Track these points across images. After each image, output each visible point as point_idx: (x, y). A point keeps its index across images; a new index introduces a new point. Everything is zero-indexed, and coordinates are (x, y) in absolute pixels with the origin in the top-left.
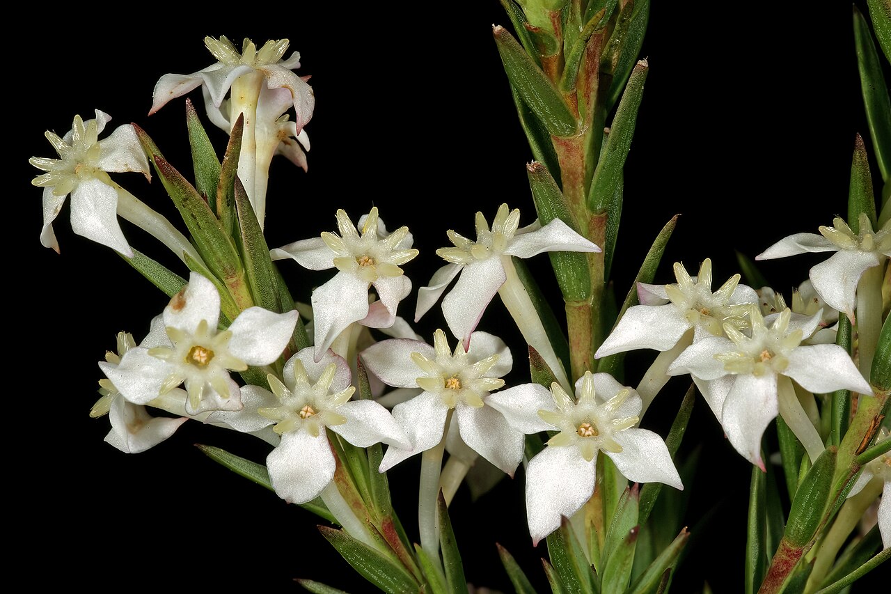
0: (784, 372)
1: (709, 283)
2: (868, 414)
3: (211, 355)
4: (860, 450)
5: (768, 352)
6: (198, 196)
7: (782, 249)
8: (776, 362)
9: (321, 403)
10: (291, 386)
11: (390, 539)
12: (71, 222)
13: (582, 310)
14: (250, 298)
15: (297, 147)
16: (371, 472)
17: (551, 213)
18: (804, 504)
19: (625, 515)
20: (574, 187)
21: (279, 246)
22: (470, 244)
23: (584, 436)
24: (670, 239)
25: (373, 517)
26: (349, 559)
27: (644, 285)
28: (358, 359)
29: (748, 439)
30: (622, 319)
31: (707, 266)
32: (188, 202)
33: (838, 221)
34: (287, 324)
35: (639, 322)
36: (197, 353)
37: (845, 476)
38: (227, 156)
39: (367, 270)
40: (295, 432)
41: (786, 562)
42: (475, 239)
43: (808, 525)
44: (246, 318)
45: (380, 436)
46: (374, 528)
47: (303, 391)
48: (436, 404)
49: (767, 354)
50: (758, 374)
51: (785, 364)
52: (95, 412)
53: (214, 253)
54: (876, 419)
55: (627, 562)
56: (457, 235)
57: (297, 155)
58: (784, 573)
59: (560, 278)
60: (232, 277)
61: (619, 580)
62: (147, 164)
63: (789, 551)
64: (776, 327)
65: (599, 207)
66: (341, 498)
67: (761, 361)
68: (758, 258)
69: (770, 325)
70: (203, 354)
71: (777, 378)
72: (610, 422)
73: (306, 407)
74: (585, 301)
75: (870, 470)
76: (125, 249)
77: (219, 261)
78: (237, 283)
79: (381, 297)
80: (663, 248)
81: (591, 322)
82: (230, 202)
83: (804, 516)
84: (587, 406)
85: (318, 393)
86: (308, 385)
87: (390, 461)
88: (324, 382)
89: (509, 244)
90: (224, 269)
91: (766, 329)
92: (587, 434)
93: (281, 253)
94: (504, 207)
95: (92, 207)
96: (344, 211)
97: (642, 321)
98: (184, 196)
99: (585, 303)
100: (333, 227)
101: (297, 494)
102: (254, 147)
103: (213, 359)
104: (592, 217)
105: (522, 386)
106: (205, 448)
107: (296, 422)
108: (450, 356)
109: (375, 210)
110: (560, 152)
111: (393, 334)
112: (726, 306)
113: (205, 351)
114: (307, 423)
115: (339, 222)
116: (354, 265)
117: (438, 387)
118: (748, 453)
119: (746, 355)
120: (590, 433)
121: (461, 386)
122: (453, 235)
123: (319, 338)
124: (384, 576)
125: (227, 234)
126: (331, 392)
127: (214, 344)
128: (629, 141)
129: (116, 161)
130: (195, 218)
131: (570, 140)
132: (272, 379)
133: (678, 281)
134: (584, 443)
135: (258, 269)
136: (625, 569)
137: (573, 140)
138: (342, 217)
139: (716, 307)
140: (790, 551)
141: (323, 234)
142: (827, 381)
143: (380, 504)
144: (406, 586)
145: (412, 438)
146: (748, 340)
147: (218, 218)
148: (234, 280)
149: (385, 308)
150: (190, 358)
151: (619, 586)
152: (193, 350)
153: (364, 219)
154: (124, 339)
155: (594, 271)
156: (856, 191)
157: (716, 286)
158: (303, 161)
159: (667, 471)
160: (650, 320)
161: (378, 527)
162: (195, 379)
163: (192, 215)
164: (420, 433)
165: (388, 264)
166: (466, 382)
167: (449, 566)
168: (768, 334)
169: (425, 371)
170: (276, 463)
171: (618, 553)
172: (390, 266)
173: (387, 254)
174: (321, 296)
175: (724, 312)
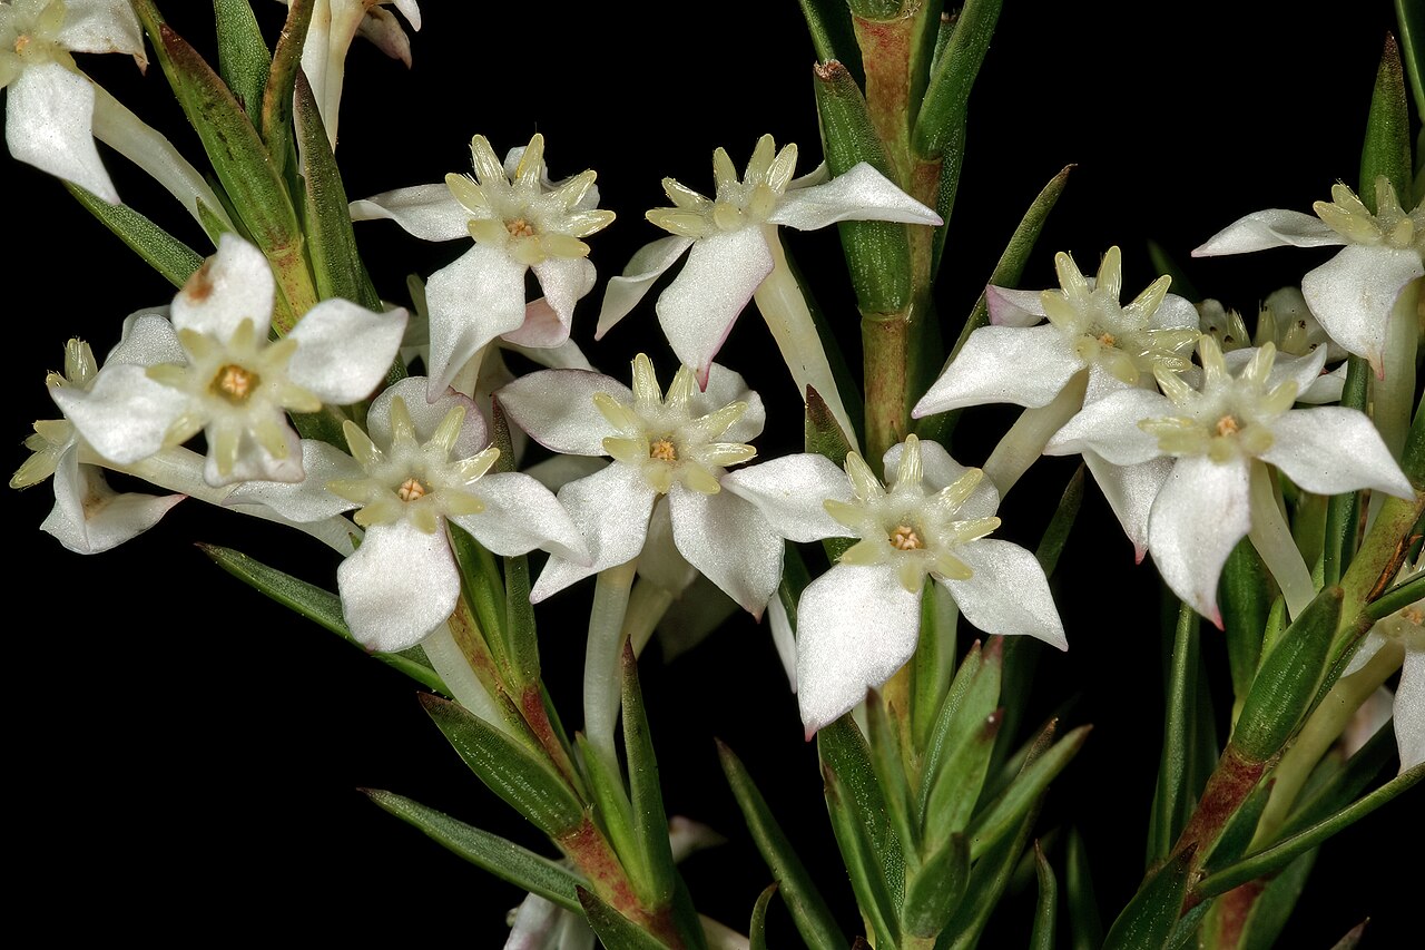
0: (1262, 455)
1: (1117, 290)
2: (1393, 530)
3: (254, 382)
4: (1372, 596)
5: (1233, 418)
6: (232, 101)
7: (1242, 237)
8: (1249, 439)
9: (437, 474)
10: (385, 444)
11: (537, 721)
12: (7, 137)
13: (892, 329)
14: (311, 286)
15: (394, 23)
16: (509, 603)
17: (851, 153)
18: (1275, 687)
19: (976, 690)
20: (888, 110)
21: (366, 195)
22: (704, 204)
23: (901, 548)
24: (1054, 207)
25: (506, 683)
26: (467, 754)
27: (1000, 290)
28: (495, 402)
29: (1195, 572)
30: (964, 350)
31: (1113, 258)
32: (214, 111)
33: (1340, 190)
34: (388, 333)
35: (991, 356)
36: (230, 377)
37: (1348, 640)
38: (286, 31)
39: (525, 246)
40: (392, 524)
41: (1233, 787)
42: (713, 197)
43: (1279, 723)
44: (319, 319)
45: (537, 538)
46: (509, 702)
47: (405, 454)
48: (634, 486)
49: (1232, 422)
50: (1219, 457)
51: (1268, 440)
52: (22, 479)
53: (253, 204)
54: (1406, 541)
55: (977, 773)
56: (679, 187)
57: (393, 38)
58: (1227, 807)
59: (858, 271)
60: (281, 247)
61: (958, 804)
62: (141, 41)
63: (1239, 767)
64: (1250, 376)
65: (932, 146)
66: (456, 648)
67: (1220, 434)
68: (1196, 253)
69: (1236, 371)
70: (240, 380)
71: (1249, 465)
72: (948, 525)
73: (410, 482)
74: (899, 313)
75: (1383, 632)
76: (104, 188)
77: (261, 218)
78: (290, 259)
79: (545, 292)
80: (1041, 224)
81: (906, 351)
82: (285, 115)
83: (1274, 706)
84: (906, 496)
85: (431, 458)
86: (415, 443)
87: (550, 583)
88: (443, 440)
89: (779, 205)
90: (269, 233)
91: (1229, 377)
92: (906, 545)
93: (370, 208)
94: (766, 142)
95: (44, 112)
96: (484, 138)
97: (998, 355)
98: (208, 99)
99: (897, 317)
100: (465, 166)
101: (388, 636)
102: (328, 19)
103: (259, 390)
104: (917, 165)
105: (792, 458)
106: (213, 550)
107: (393, 505)
108: (659, 402)
109: (538, 140)
110: (867, 45)
111: (549, 361)
112: (1143, 332)
113: (244, 373)
114: (413, 511)
115: (475, 158)
116: (501, 233)
117: (640, 454)
118: (1194, 595)
119: (1194, 423)
120: (912, 544)
121: (677, 456)
122: (672, 187)
123: (437, 362)
124: (525, 786)
125: (277, 170)
126: (454, 457)
127: (263, 361)
128: (989, 33)
129: (91, 33)
130: (225, 140)
131: (888, 26)
132: (350, 429)
133: (1062, 284)
134: (903, 561)
135: (328, 236)
136: (971, 785)
137: (893, 26)
138: (481, 149)
139: (1128, 333)
140: (1242, 767)
141: (449, 177)
142: (1338, 472)
143: (522, 661)
144: (562, 806)
145: (593, 543)
146: (1196, 396)
147: (264, 141)
148: (285, 252)
149: (553, 312)
150: (217, 387)
151: (958, 816)
152: (223, 372)
153: (516, 154)
154: (77, 352)
155: (916, 259)
156: (1380, 135)
157: (1127, 296)
158: (402, 46)
159: (1040, 617)
160: (1011, 353)
161: (515, 700)
162: (225, 426)
163: (220, 135)
164: (606, 537)
165: (562, 235)
166: (687, 450)
167: (638, 773)
168: (1234, 386)
169: (615, 426)
170: (353, 578)
171: (962, 758)
172: (564, 238)
173: (557, 218)
174: (443, 287)
175: (1142, 342)
